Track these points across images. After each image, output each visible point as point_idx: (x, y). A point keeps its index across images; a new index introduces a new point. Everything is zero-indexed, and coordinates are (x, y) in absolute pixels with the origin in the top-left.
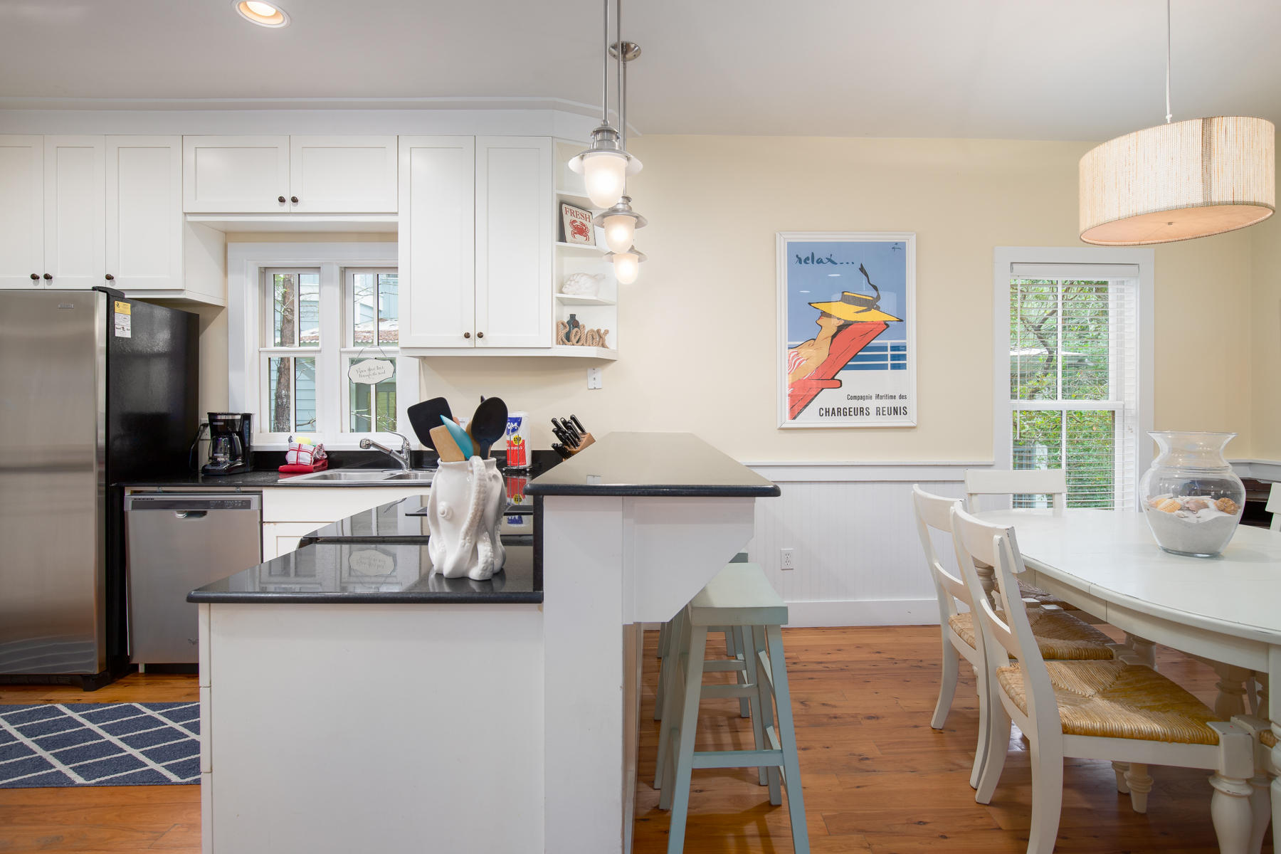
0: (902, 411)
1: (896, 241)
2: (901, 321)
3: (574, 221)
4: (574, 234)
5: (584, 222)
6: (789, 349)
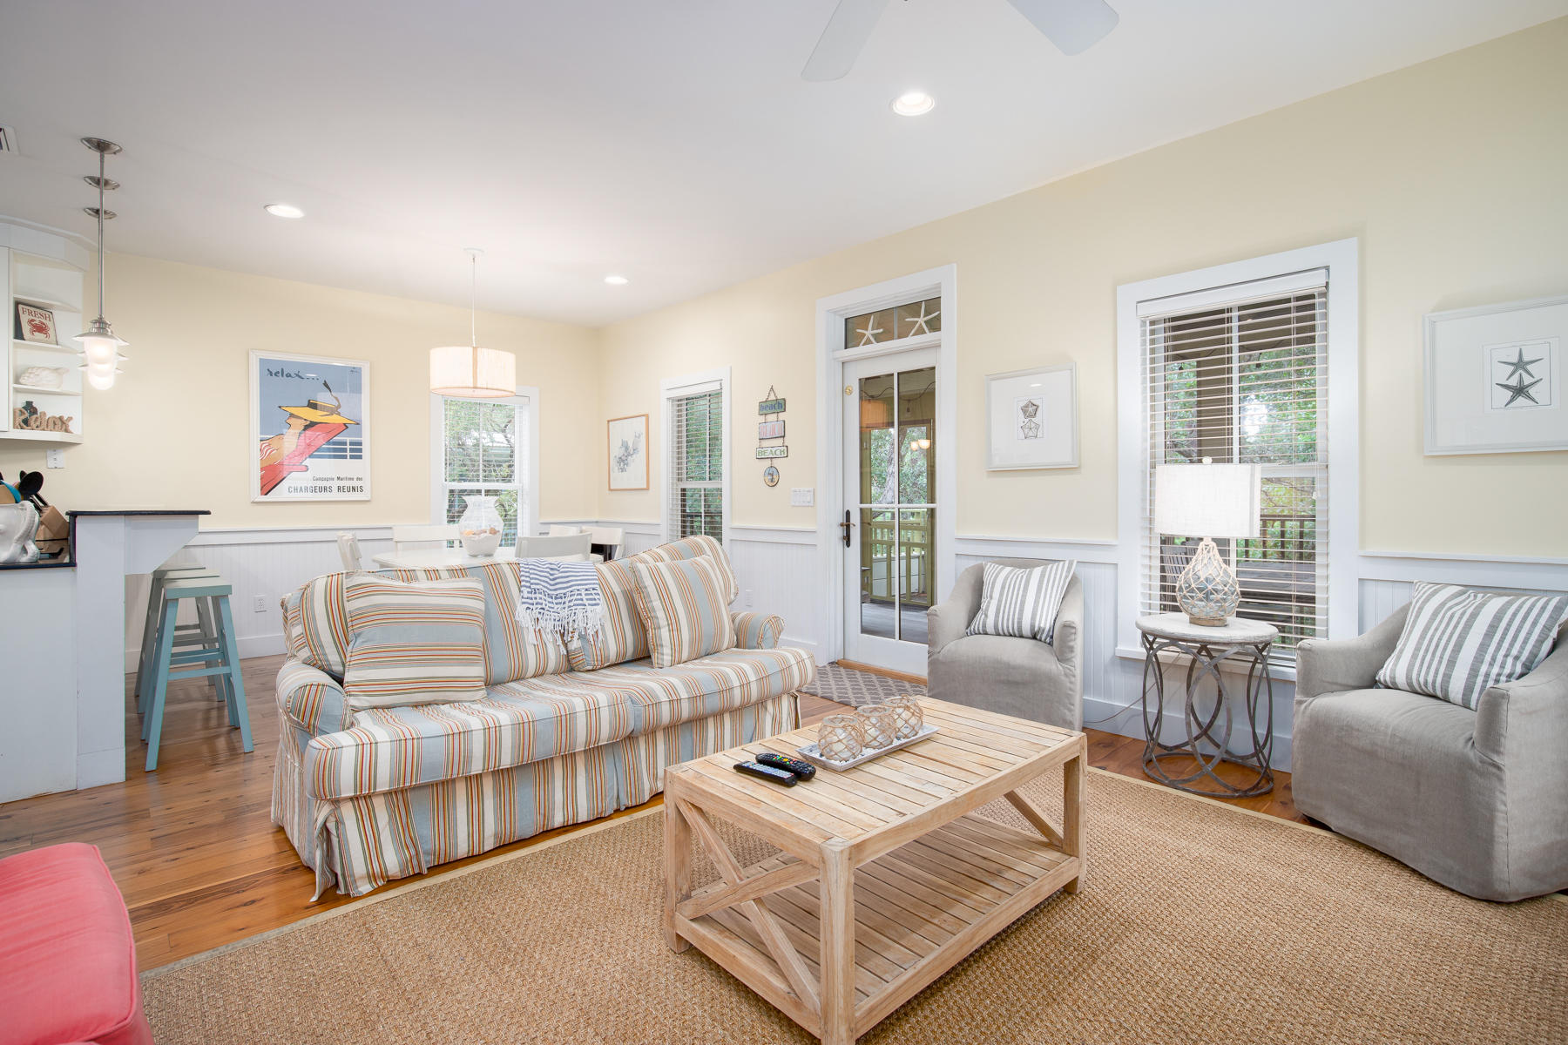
1: (353, 366)
2: (358, 424)
3: (33, 320)
4: (32, 332)
5: (44, 321)
6: (261, 440)
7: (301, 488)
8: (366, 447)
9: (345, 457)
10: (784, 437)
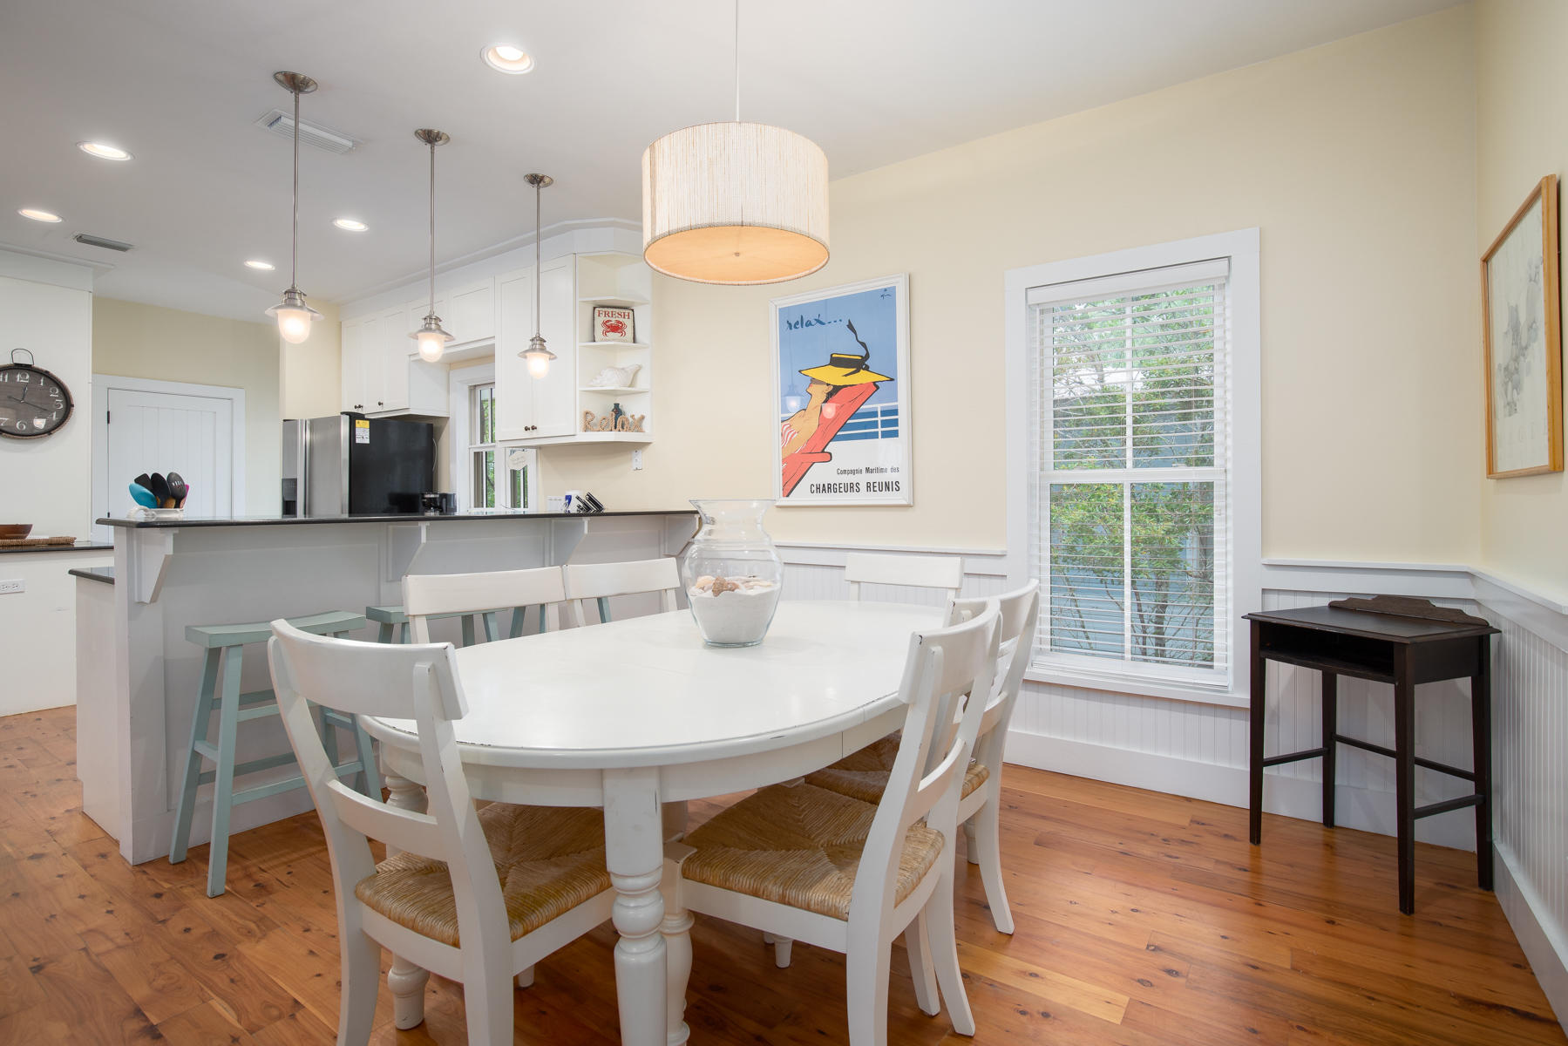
0: (895, 486)
1: (885, 287)
2: (892, 380)
3: (608, 321)
4: (605, 333)
5: (621, 320)
6: (782, 421)
8: (902, 417)
9: (875, 436)
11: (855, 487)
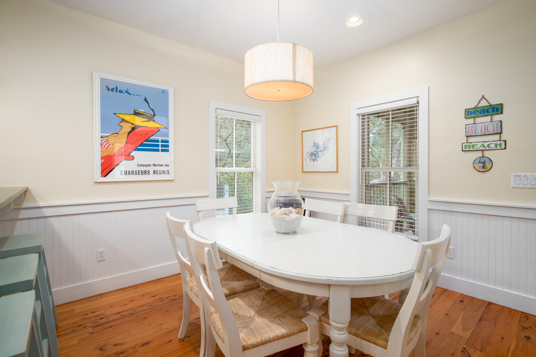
0: (167, 172)
1: (164, 89)
2: (167, 128)
6: (101, 137)
7: (129, 171)
8: (171, 144)
9: (158, 150)
10: (501, 133)
11: (147, 172)
